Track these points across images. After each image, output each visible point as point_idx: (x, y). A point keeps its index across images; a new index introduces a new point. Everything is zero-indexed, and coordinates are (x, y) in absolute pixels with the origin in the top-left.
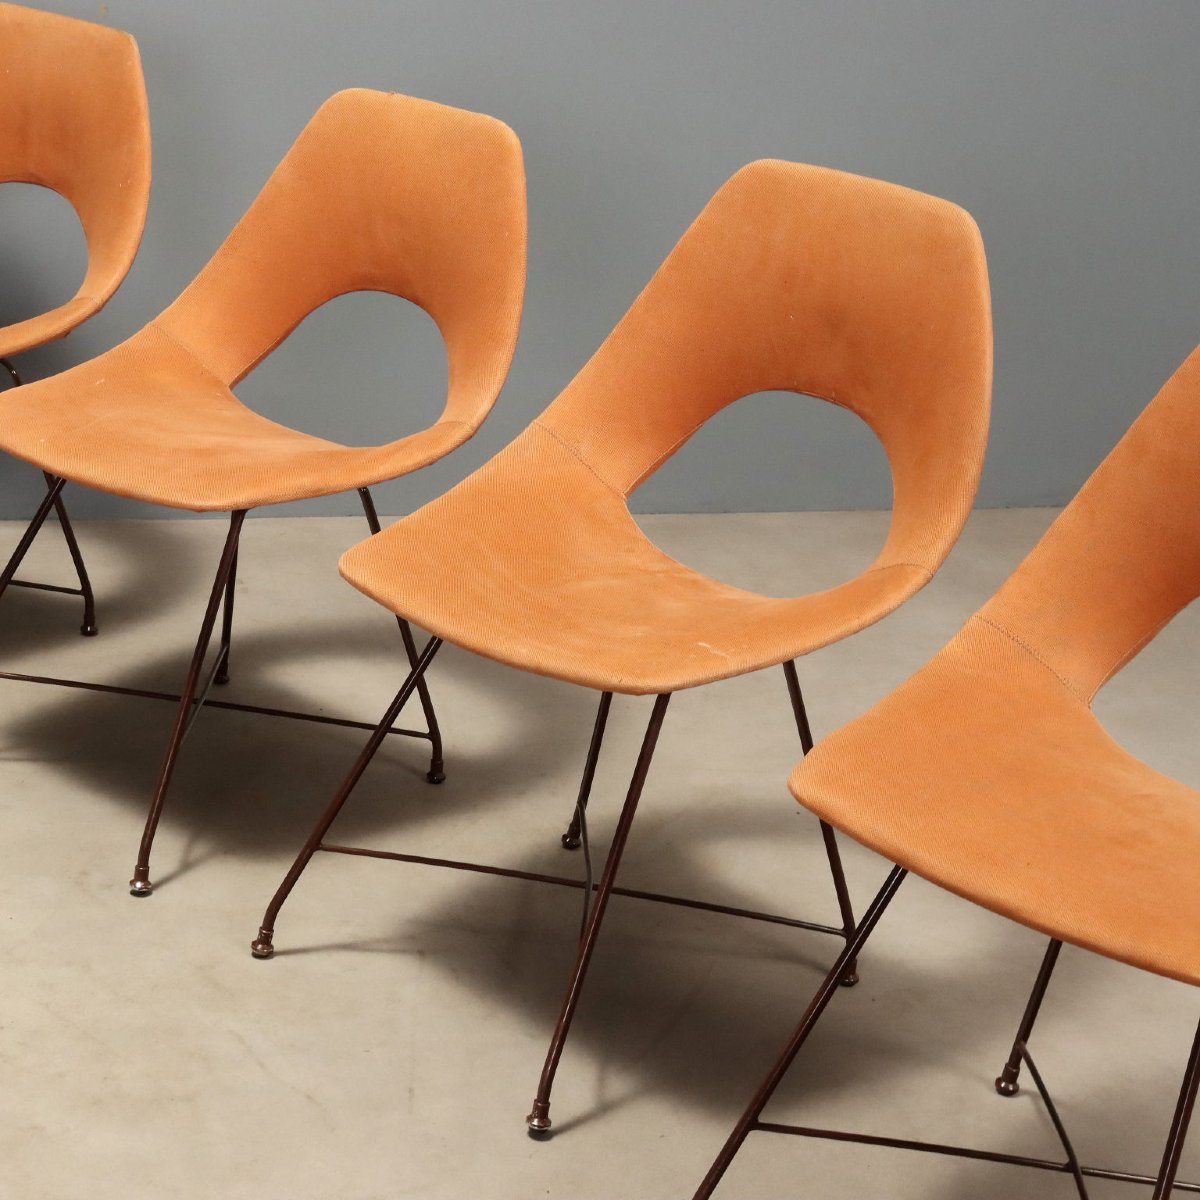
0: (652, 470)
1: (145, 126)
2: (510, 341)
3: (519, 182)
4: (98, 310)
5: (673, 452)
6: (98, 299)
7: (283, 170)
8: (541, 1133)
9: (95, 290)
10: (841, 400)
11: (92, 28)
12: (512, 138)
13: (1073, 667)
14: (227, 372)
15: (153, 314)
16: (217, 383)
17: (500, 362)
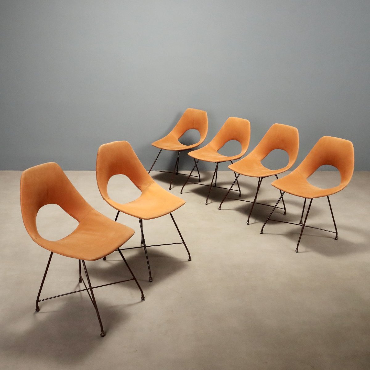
0: (263, 158)
1: (207, 122)
2: (248, 144)
3: (250, 127)
4: (202, 143)
5: (266, 156)
6: (202, 142)
7: (223, 126)
8: (248, 224)
9: (201, 141)
10: (284, 150)
11: (201, 111)
12: (249, 122)
13: (305, 175)
14: (217, 149)
15: (208, 143)
16: (215, 151)
17: (247, 147)
